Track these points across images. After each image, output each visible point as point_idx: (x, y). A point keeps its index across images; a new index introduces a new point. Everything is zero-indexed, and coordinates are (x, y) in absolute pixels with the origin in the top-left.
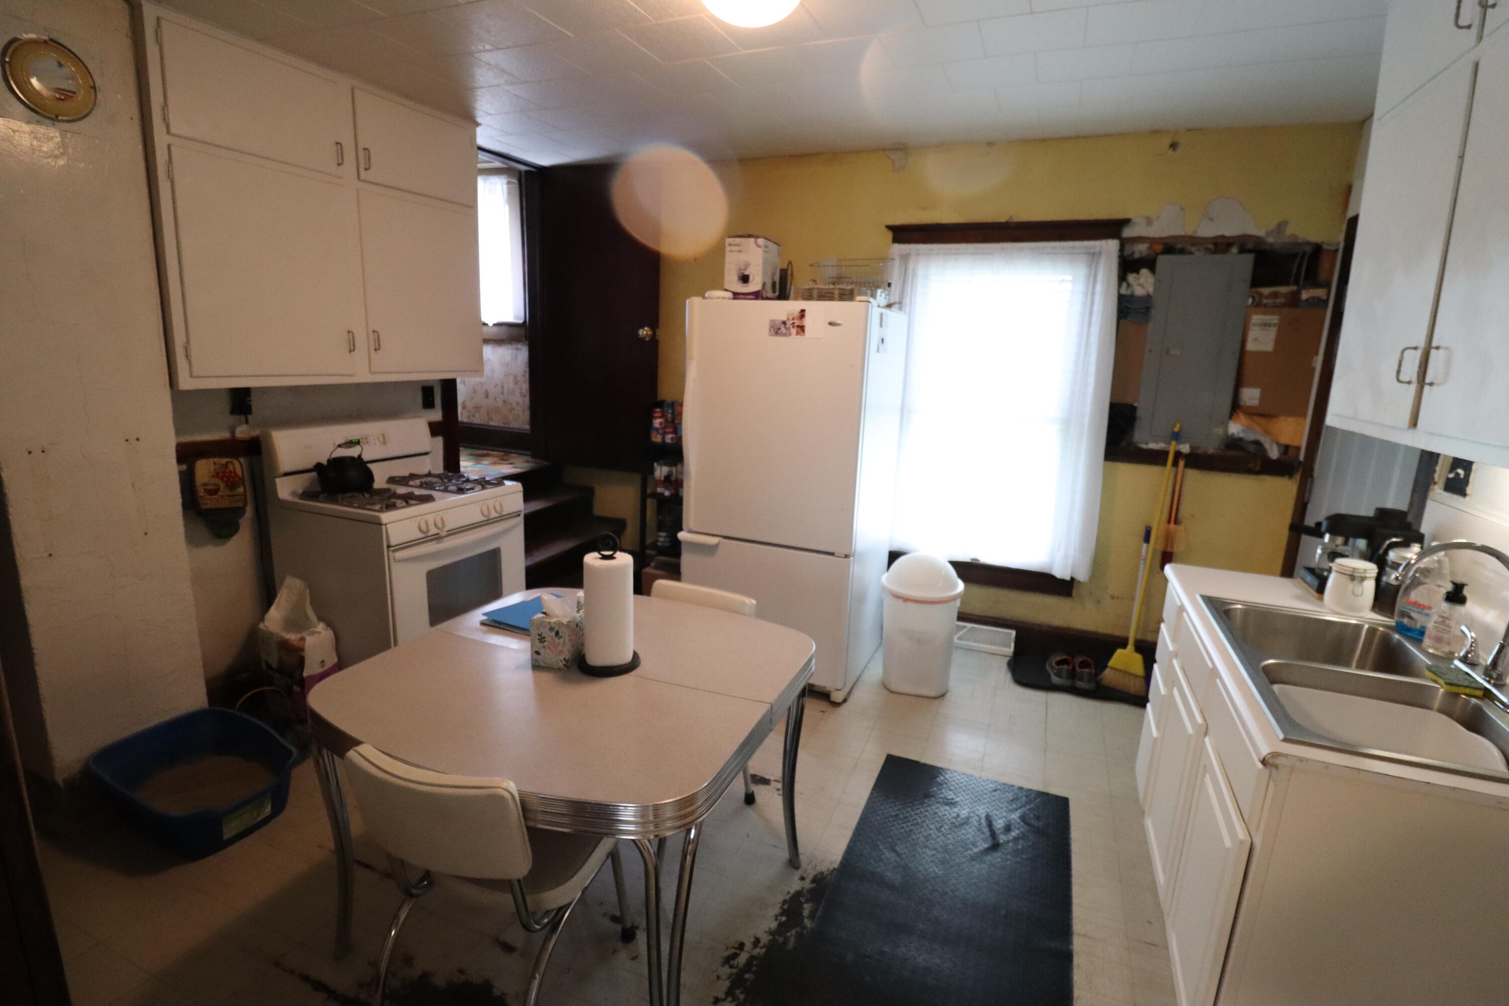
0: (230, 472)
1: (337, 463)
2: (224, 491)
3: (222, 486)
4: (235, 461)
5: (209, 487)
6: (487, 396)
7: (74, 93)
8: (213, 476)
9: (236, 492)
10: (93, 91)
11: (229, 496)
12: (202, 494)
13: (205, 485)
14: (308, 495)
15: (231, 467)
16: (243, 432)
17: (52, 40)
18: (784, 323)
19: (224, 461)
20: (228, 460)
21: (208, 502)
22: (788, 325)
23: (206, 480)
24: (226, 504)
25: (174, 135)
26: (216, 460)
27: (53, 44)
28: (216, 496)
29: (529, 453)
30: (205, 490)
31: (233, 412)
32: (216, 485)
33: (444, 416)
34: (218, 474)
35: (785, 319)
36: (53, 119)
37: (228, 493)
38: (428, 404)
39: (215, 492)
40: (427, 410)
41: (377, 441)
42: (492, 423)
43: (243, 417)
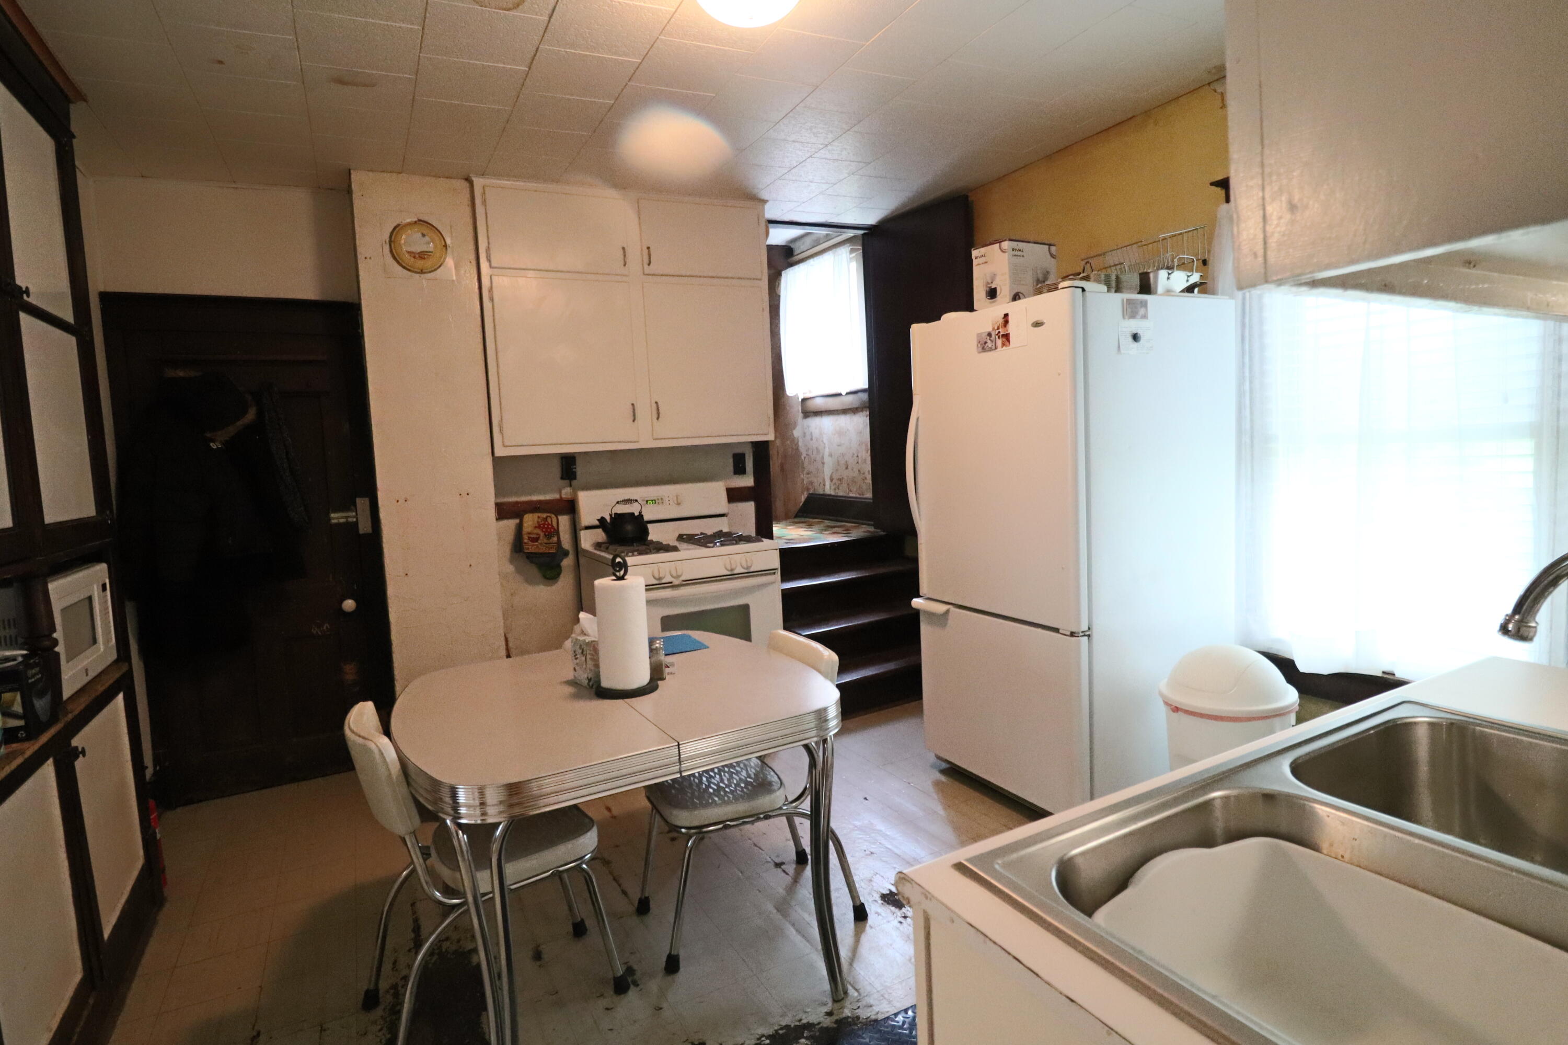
0: (549, 524)
1: (619, 519)
2: (543, 539)
3: (542, 534)
4: (553, 516)
5: (532, 536)
6: (847, 468)
7: (432, 252)
8: (536, 527)
9: (551, 541)
10: (445, 248)
11: (546, 544)
12: (526, 541)
13: (529, 533)
14: (598, 545)
15: (549, 520)
16: (566, 493)
17: (420, 220)
18: (990, 335)
19: (544, 515)
20: (549, 515)
21: (530, 547)
22: (993, 336)
23: (529, 530)
24: (543, 550)
25: (496, 268)
26: (539, 514)
27: (420, 222)
28: (537, 543)
29: (872, 523)
30: (529, 537)
31: (562, 478)
32: (537, 534)
33: (755, 481)
34: (540, 525)
35: (990, 329)
36: (418, 273)
37: (545, 541)
38: (739, 470)
39: (535, 540)
40: (737, 476)
41: (671, 502)
42: (851, 495)
43: (567, 482)
